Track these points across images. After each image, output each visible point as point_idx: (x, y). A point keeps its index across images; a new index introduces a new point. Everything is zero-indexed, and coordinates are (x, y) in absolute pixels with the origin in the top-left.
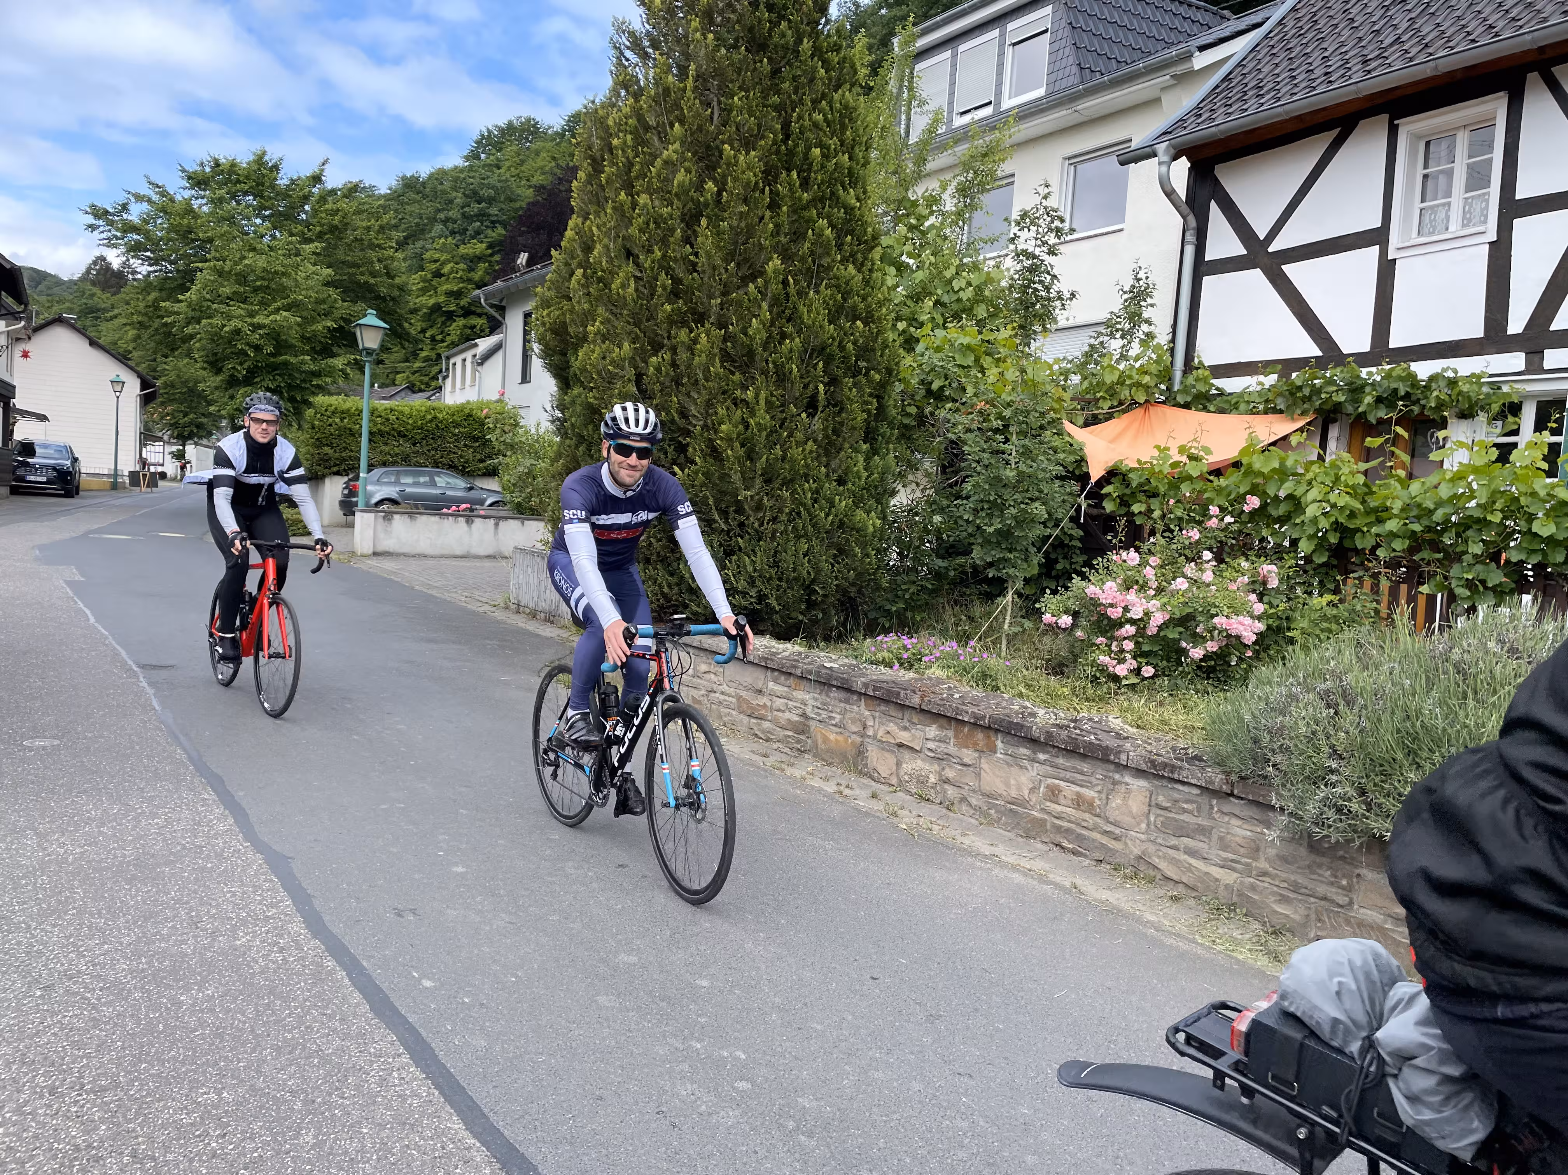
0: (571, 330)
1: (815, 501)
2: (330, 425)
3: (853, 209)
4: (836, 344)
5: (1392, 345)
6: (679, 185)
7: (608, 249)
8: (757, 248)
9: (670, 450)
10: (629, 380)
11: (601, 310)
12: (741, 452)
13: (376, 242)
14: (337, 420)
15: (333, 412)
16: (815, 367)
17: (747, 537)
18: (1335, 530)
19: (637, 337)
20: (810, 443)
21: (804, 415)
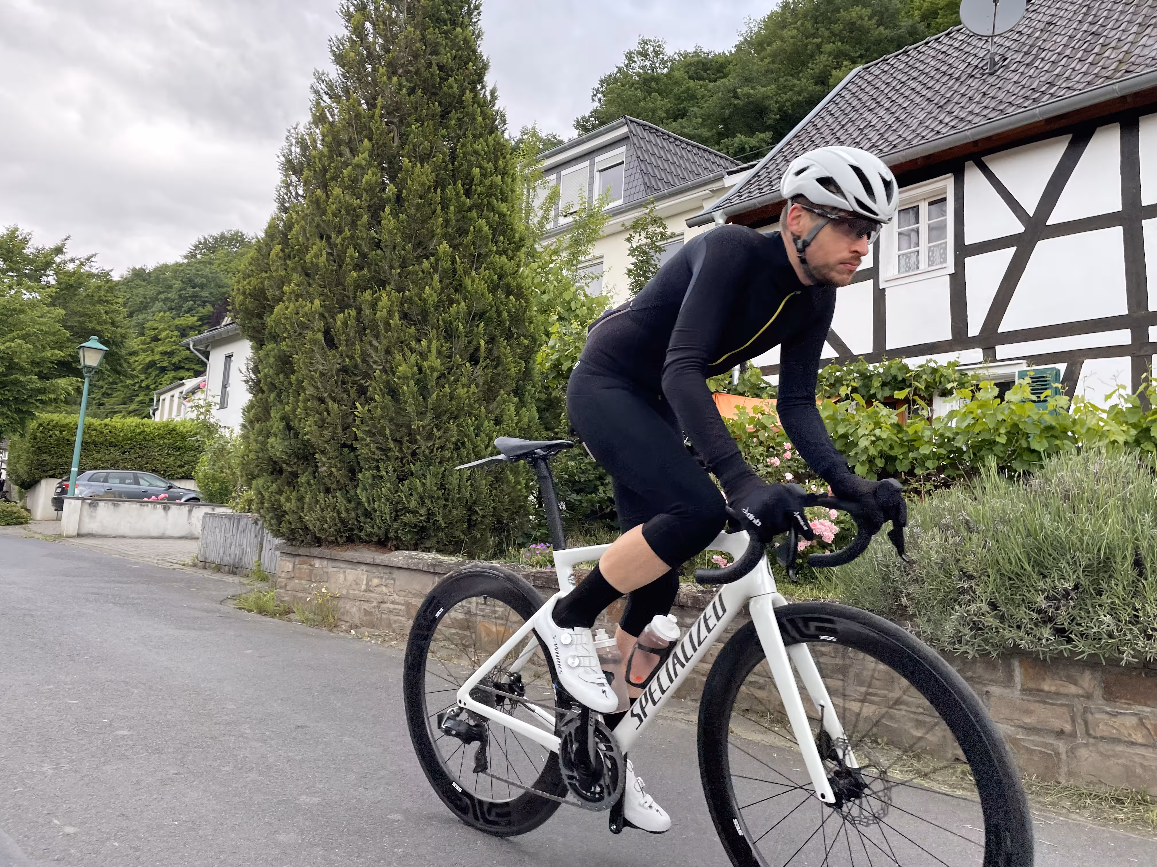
0: (269, 294)
1: (477, 435)
2: (51, 436)
3: (504, 215)
4: (494, 309)
5: (888, 348)
6: (366, 183)
7: (305, 230)
8: (430, 235)
9: (353, 392)
10: (319, 330)
11: (295, 275)
12: (415, 389)
13: (105, 299)
14: (57, 433)
15: (54, 426)
16: (477, 326)
17: (419, 463)
18: (881, 457)
19: (327, 296)
20: (473, 386)
21: (468, 364)
